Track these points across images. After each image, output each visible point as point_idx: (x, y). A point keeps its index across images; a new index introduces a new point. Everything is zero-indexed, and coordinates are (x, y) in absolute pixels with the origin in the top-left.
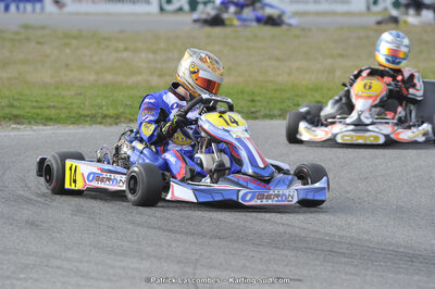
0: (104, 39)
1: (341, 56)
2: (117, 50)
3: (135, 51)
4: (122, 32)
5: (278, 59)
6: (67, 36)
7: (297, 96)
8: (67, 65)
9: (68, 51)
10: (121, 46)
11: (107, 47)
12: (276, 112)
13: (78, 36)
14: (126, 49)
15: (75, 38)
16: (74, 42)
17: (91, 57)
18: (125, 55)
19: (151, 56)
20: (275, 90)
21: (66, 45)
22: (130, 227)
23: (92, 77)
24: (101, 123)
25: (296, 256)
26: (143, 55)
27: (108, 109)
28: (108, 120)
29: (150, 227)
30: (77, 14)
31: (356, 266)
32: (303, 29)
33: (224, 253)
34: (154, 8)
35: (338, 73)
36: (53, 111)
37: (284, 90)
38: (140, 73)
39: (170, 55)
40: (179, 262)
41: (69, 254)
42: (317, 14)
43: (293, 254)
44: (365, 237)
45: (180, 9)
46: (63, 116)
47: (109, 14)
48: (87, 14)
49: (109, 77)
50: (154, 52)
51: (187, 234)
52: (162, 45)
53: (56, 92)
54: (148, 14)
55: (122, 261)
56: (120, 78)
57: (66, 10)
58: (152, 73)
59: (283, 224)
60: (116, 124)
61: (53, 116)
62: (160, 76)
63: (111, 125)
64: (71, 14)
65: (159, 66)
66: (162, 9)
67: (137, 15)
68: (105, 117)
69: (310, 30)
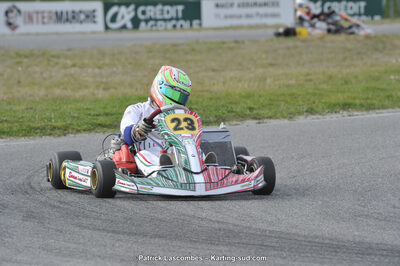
0: (53, 56)
1: (272, 65)
2: (65, 67)
3: (82, 67)
4: (69, 50)
5: (214, 70)
6: (18, 55)
7: (231, 103)
8: (19, 82)
9: (20, 69)
10: (69, 62)
11: (57, 64)
12: (212, 119)
13: (30, 55)
14: (74, 66)
15: (26, 57)
16: (25, 60)
17: (42, 73)
18: (73, 70)
19: (97, 71)
20: (211, 99)
21: (18, 63)
22: (77, 229)
23: (42, 92)
24: (50, 135)
25: (230, 251)
26: (90, 70)
27: (56, 122)
28: (57, 131)
29: (95, 229)
30: (28, 34)
31: (285, 258)
32: (236, 42)
33: (163, 250)
34: (100, 26)
35: (269, 81)
36: (6, 125)
37: (218, 98)
38: (86, 87)
39: (115, 69)
40: (122, 260)
41: (19, 258)
42: (251, 27)
43: (226, 249)
44: (294, 231)
45: (124, 27)
46: (15, 129)
47: (57, 34)
48: (37, 34)
49: (57, 92)
50: (100, 68)
51: (129, 234)
52: (107, 61)
53: (8, 108)
54: (94, 33)
55: (68, 261)
56: (69, 93)
57: (18, 31)
58: (98, 87)
59: (218, 222)
60: (65, 135)
61: (6, 130)
62: (105, 89)
63: (59, 136)
64: (22, 35)
65: (104, 80)
66: (107, 28)
67: (84, 33)
68: (54, 128)
69: (243, 42)
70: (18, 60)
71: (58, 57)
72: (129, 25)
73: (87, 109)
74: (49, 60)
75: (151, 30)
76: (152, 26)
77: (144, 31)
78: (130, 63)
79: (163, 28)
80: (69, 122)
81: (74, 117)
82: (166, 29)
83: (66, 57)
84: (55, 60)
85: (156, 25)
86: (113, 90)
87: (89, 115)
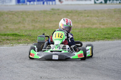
70: (67, 14)
71: (82, 13)
72: (103, 2)
73: (101, 32)
74: (78, 14)
75: (111, 4)
76: (112, 2)
77: (109, 4)
78: (108, 16)
79: (116, 3)
80: (95, 36)
81: (97, 35)
82: (117, 4)
83: (85, 13)
84: (81, 14)
85: (113, 2)
86: (106, 25)
87: (102, 34)
